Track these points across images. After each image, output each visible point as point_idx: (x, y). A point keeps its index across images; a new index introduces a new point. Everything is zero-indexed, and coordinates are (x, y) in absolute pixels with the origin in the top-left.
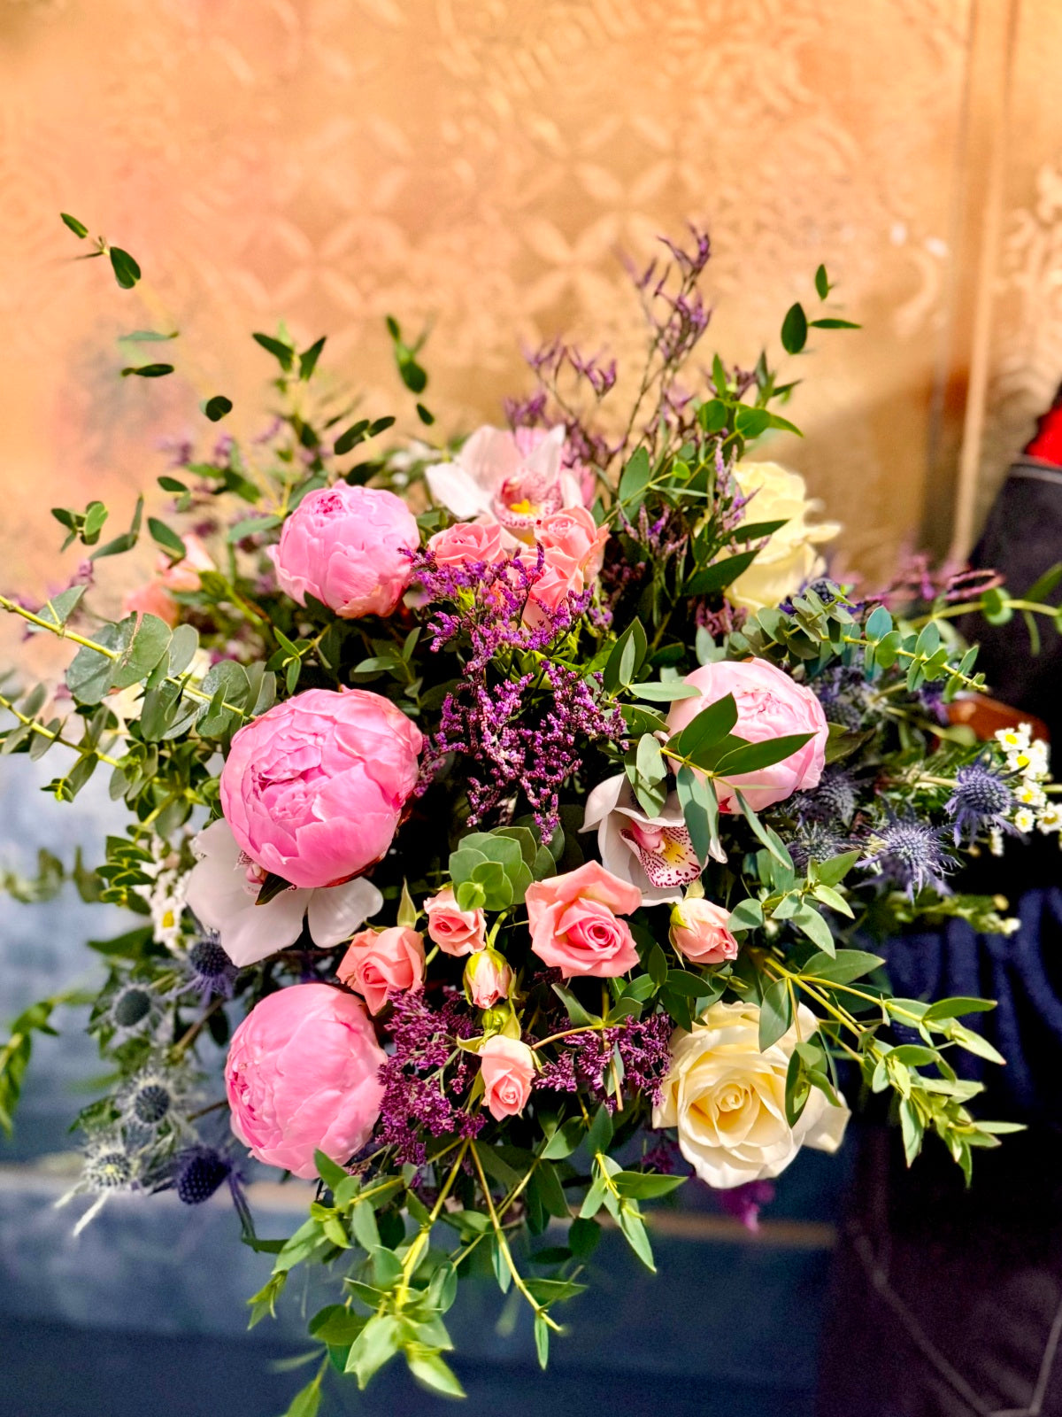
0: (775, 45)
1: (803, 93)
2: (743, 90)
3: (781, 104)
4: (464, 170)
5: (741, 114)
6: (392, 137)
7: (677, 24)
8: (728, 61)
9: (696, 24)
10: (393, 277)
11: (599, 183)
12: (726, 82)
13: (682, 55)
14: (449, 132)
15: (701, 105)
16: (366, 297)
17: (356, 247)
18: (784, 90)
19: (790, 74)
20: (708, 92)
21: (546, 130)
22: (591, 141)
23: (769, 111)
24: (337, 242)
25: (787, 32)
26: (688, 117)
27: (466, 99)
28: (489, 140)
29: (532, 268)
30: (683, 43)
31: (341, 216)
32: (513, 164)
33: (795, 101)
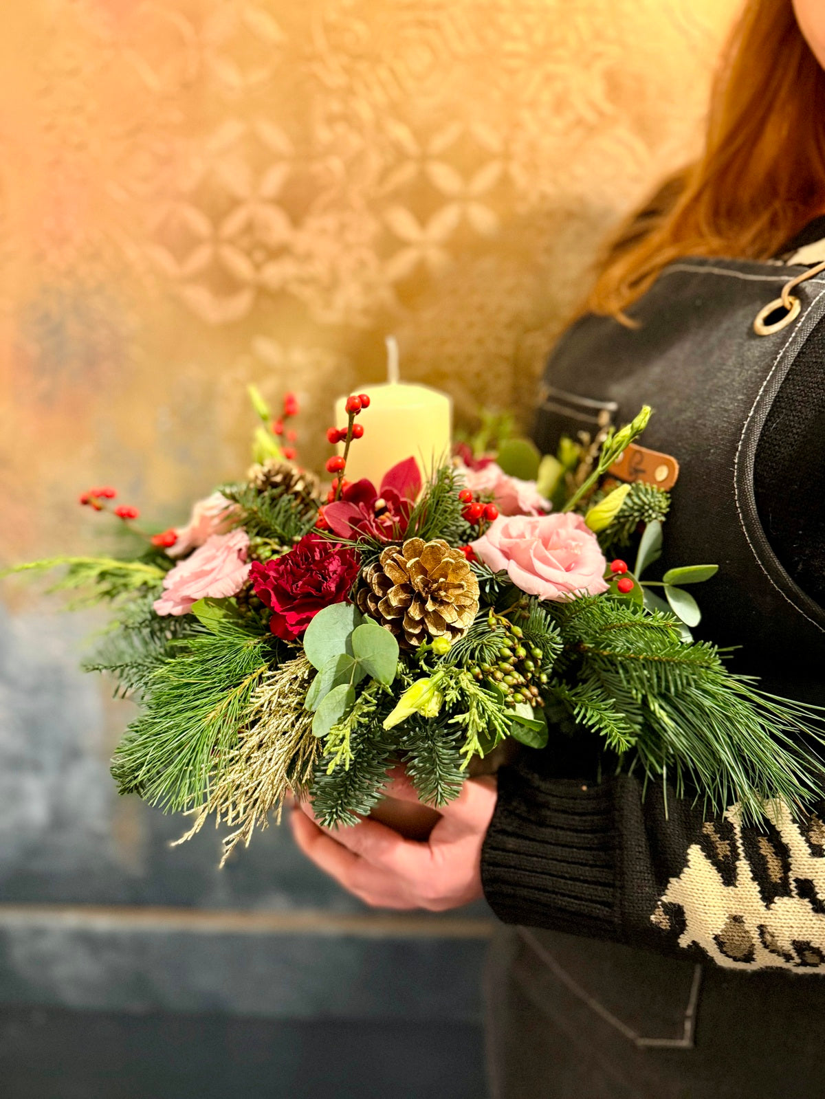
0: (587, 66)
1: (608, 107)
2: (560, 105)
3: (590, 117)
4: (336, 164)
5: (558, 124)
6: (275, 137)
7: (509, 46)
8: (549, 78)
9: (522, 47)
10: (279, 252)
11: (444, 177)
12: (546, 97)
13: (512, 72)
14: (323, 135)
15: (526, 115)
16: (258, 267)
17: (249, 228)
18: (592, 105)
19: (597, 90)
20: (533, 105)
21: (401, 133)
22: (439, 143)
23: (580, 122)
24: (233, 225)
25: (598, 55)
26: (517, 125)
27: (336, 106)
28: (355, 141)
29: (390, 244)
30: (514, 63)
31: (235, 203)
32: (375, 162)
33: (601, 114)
